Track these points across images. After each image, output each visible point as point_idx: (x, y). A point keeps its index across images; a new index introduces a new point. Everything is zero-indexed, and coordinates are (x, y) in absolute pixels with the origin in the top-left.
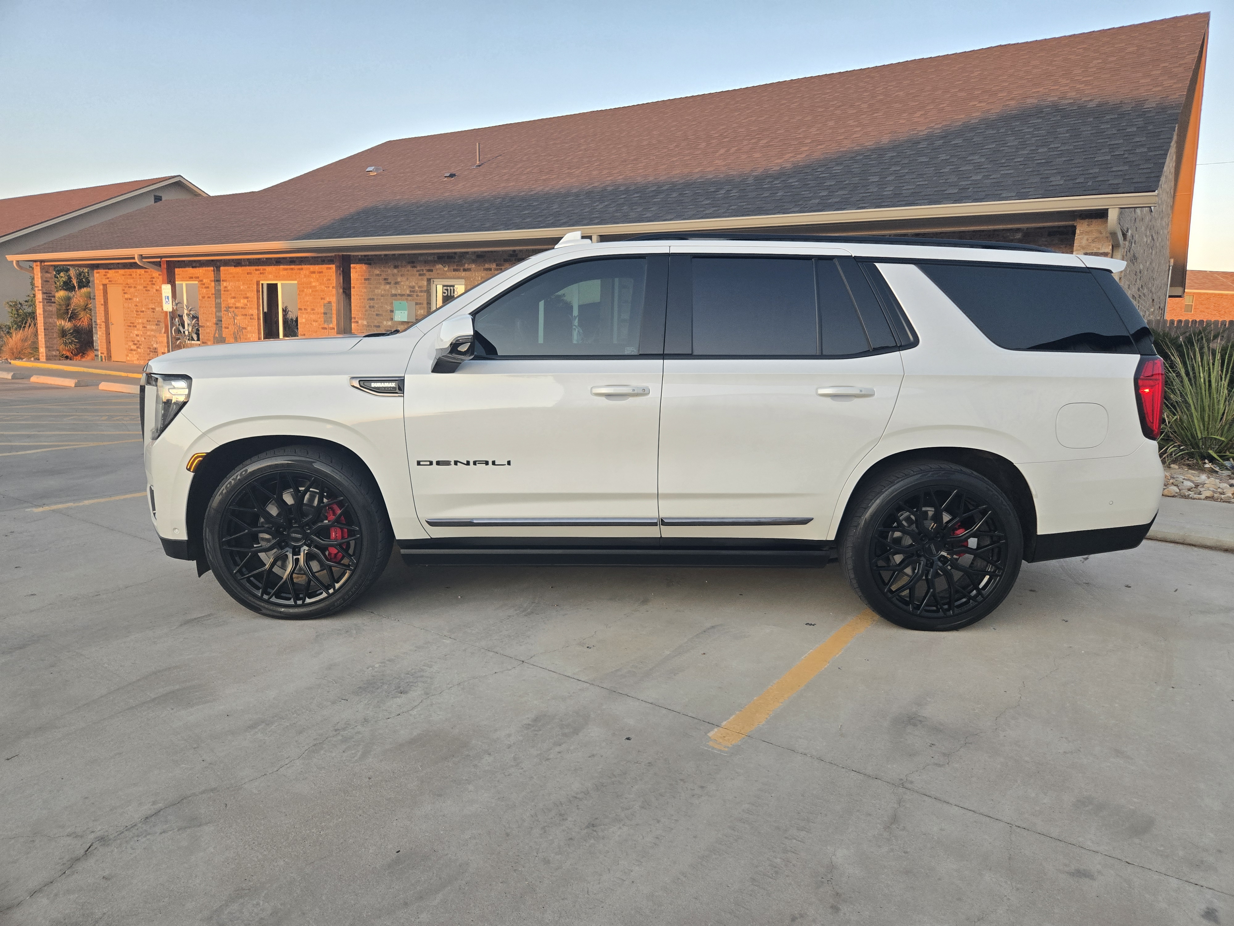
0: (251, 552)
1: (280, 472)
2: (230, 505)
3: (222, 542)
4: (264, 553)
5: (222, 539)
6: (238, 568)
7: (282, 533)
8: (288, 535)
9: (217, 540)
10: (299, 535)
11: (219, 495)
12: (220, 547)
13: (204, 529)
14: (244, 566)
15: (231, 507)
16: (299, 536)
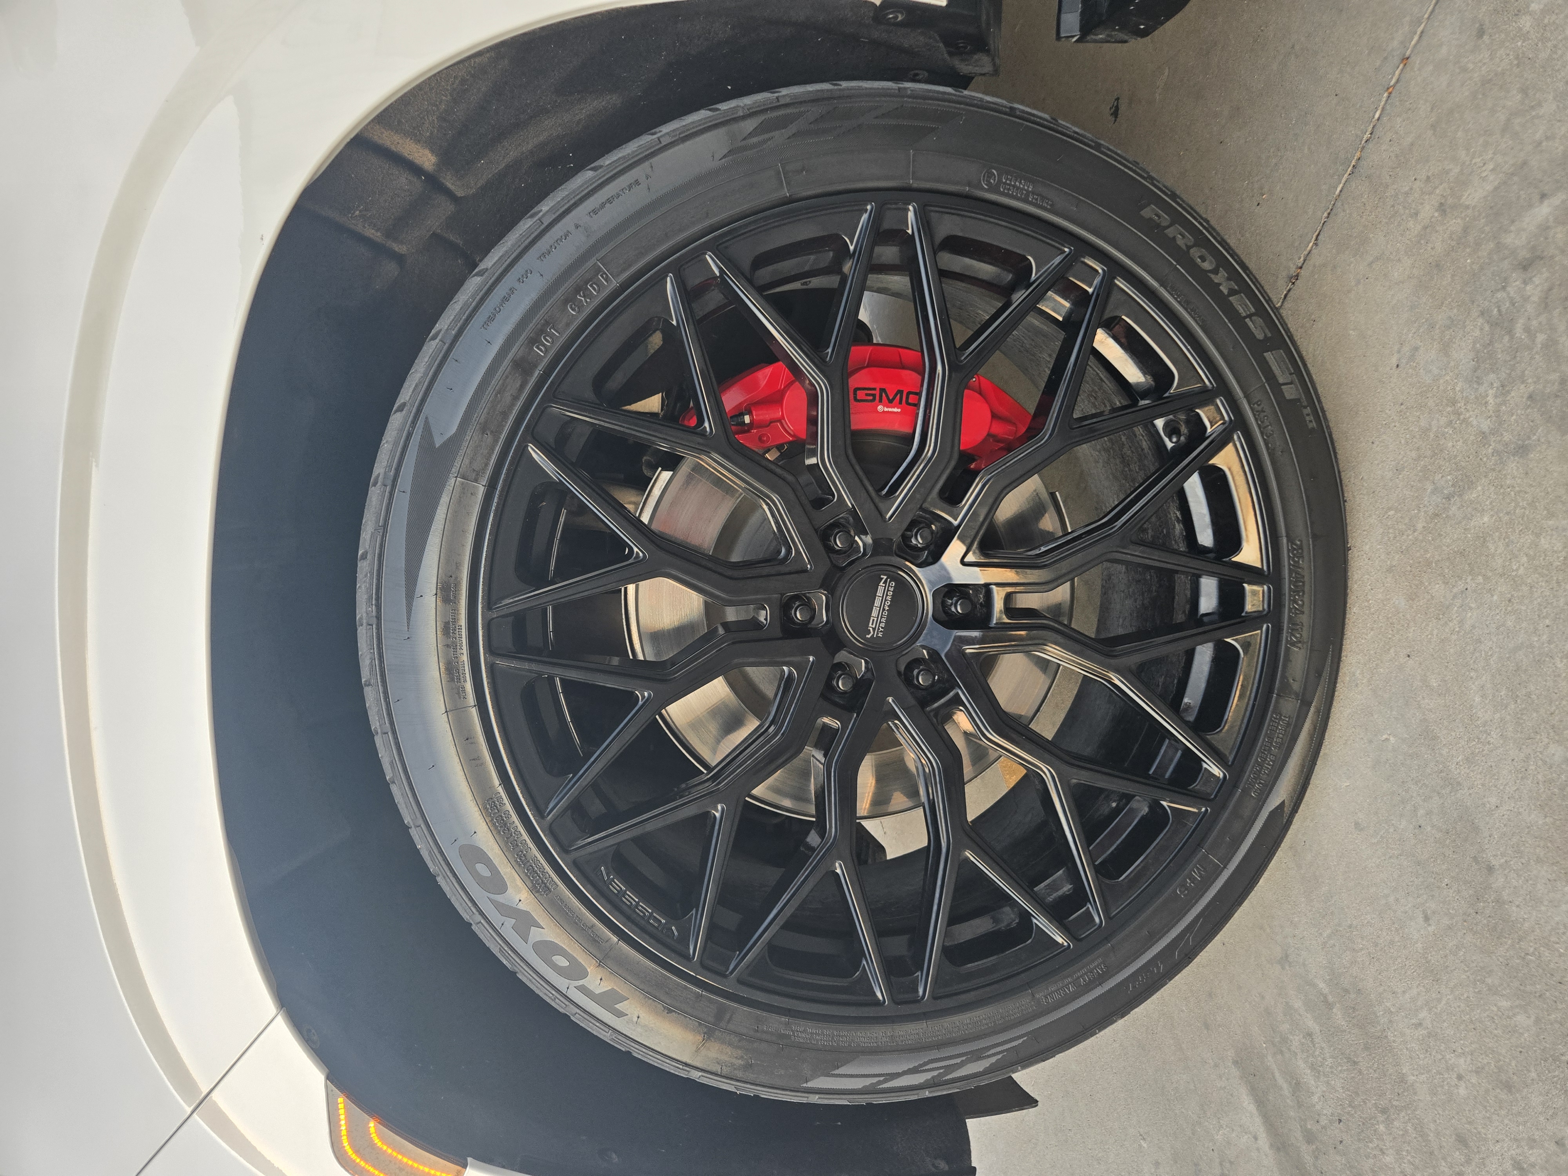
0: (956, 847)
1: (491, 649)
2: (686, 958)
3: (895, 1001)
4: (968, 788)
5: (878, 1003)
6: (1041, 922)
7: (861, 686)
8: (870, 650)
9: (879, 1034)
10: (880, 592)
11: (620, 1014)
12: (925, 1016)
13: (815, 1099)
14: (1028, 885)
15: (696, 947)
16: (883, 593)
